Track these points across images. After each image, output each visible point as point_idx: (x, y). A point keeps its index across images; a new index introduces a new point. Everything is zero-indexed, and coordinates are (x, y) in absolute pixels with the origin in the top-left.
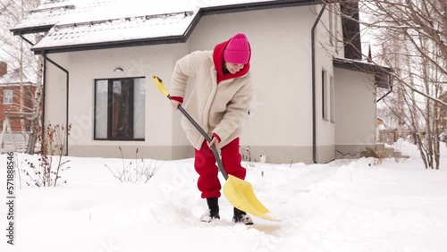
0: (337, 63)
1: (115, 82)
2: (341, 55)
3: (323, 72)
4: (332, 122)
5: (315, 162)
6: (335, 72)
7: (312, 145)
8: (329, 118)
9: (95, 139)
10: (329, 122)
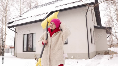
0: (95, 27)
1: (29, 35)
2: (96, 25)
4: (95, 44)
5: (89, 58)
6: (95, 30)
7: (88, 52)
8: (93, 43)
9: (23, 51)
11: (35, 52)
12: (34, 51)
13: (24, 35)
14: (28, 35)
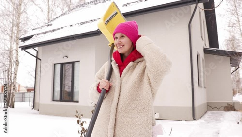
0: (206, 51)
1: (66, 65)
2: (208, 46)
3: (198, 56)
4: (205, 88)
5: (194, 119)
6: (205, 57)
7: (191, 106)
8: (203, 86)
9: (53, 100)
10: (203, 88)
11: (78, 102)
12: (75, 100)
13: (55, 64)
14: (63, 65)
